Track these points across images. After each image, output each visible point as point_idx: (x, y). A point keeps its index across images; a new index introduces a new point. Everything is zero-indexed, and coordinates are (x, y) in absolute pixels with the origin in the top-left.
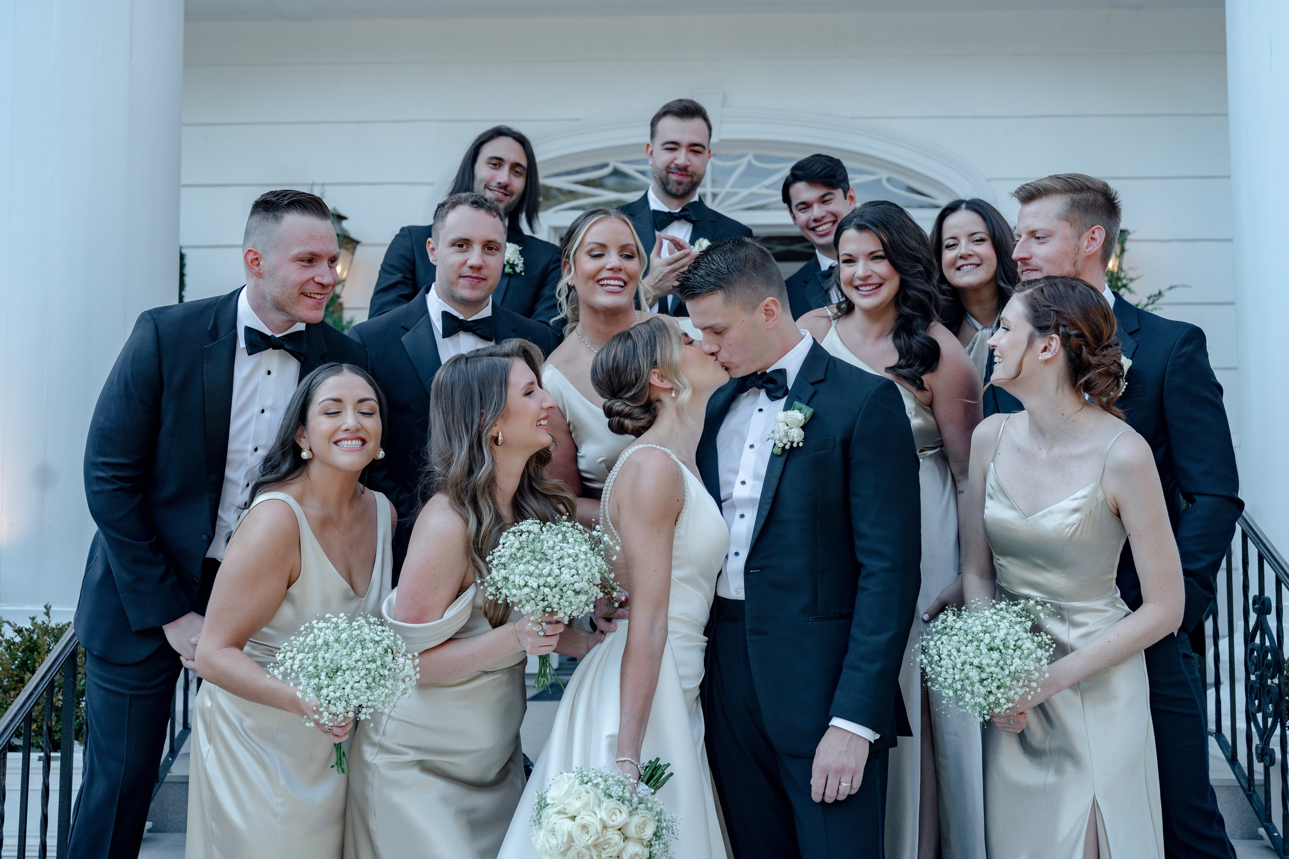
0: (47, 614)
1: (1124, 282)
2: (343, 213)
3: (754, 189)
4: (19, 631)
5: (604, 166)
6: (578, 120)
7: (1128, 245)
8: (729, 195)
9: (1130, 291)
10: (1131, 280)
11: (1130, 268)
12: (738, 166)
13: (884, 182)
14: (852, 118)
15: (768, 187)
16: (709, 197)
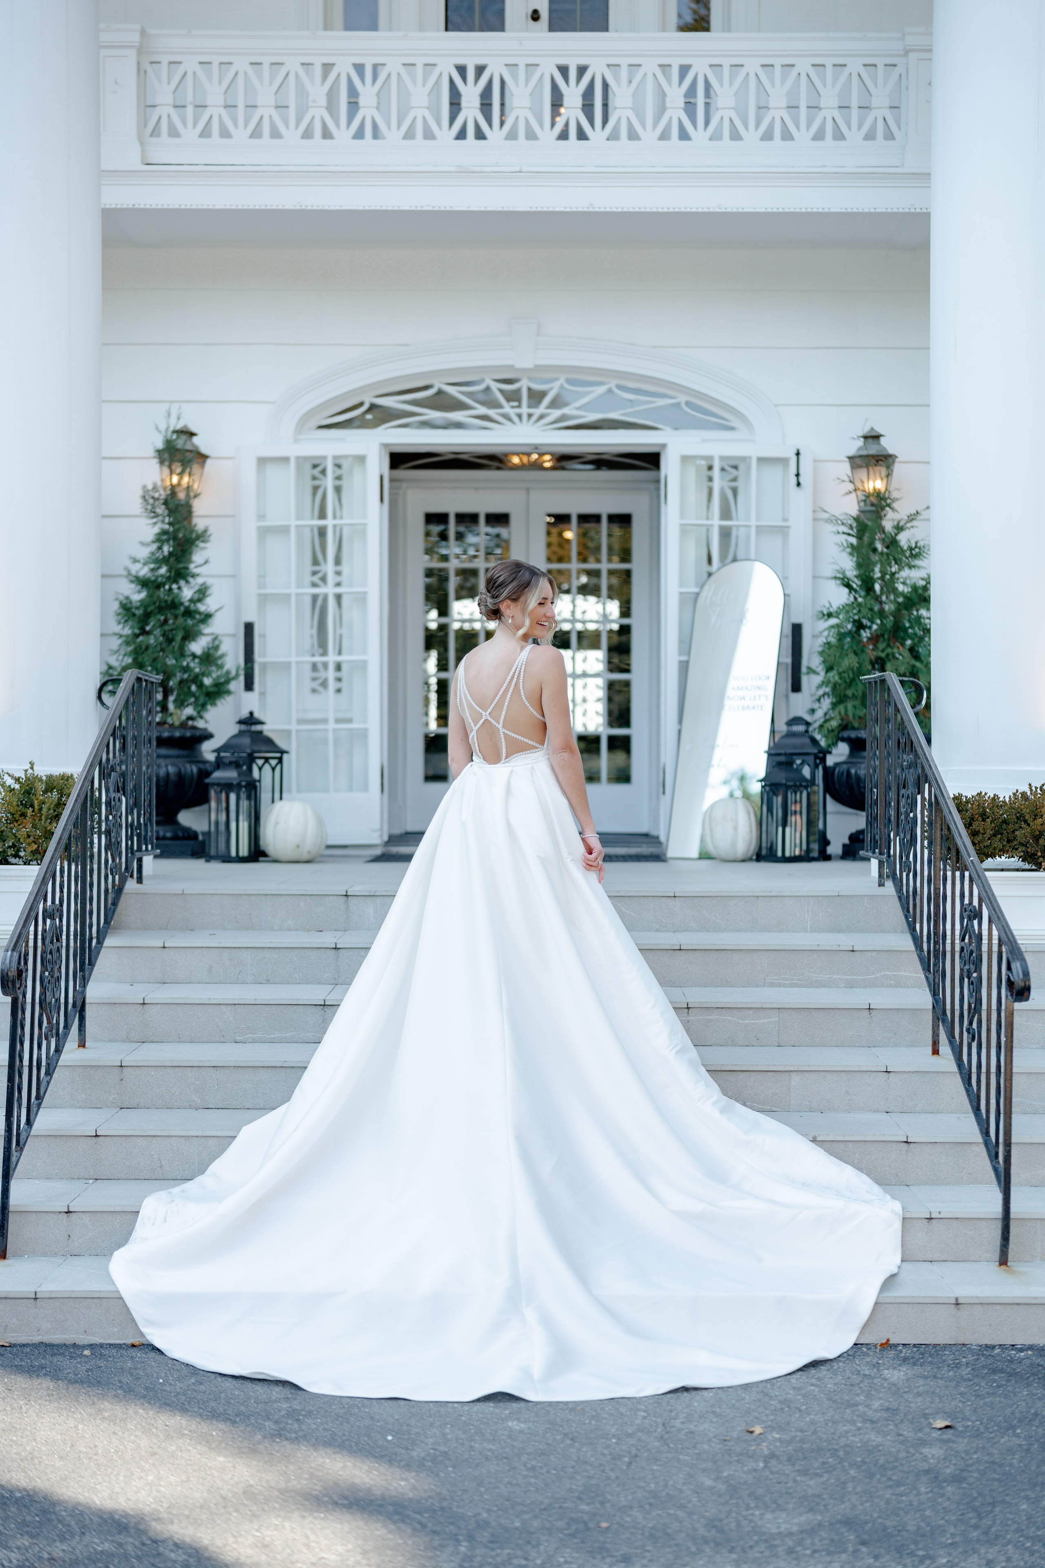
0: (32, 768)
1: (889, 501)
2: (193, 429)
3: (566, 411)
4: (17, 780)
5: (431, 387)
6: (406, 345)
7: (897, 468)
8: (544, 415)
9: (892, 509)
10: (895, 500)
11: (896, 489)
12: (551, 389)
13: (683, 406)
14: (654, 347)
15: (578, 409)
16: (525, 417)
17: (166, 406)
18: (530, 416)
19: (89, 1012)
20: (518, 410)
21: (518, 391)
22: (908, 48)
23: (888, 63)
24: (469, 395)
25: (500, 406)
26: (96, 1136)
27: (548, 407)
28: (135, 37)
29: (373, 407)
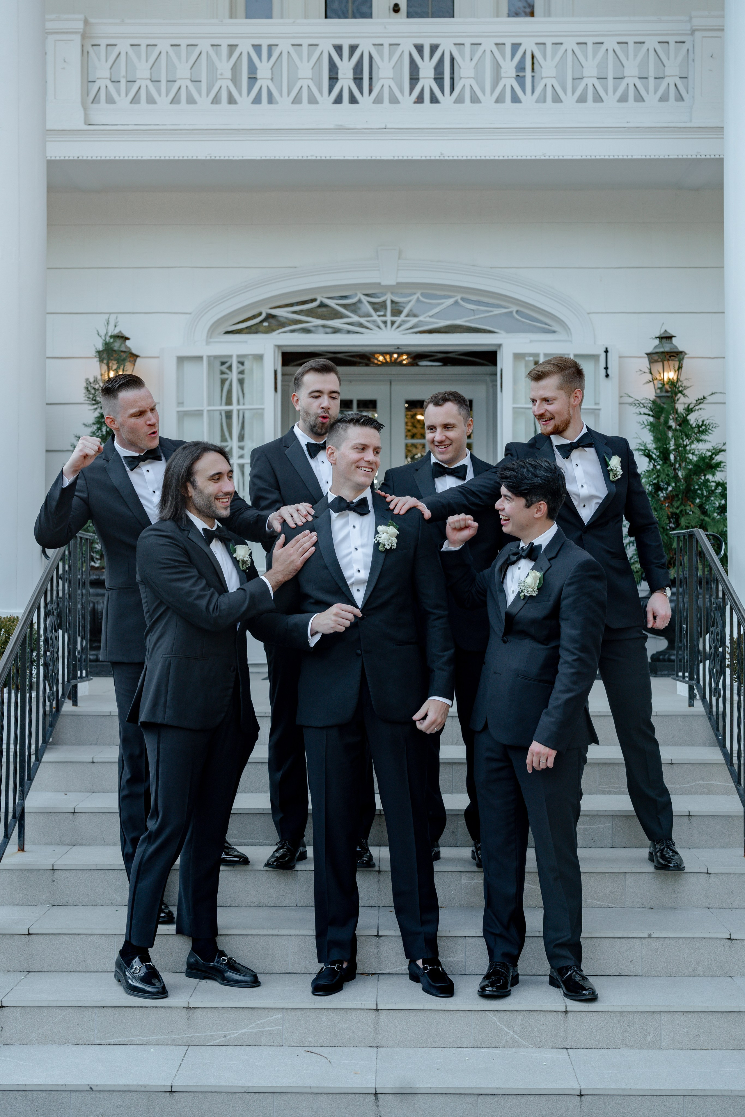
1: (681, 388)
2: (127, 335)
3: (421, 318)
5: (315, 300)
6: (294, 267)
8: (404, 322)
12: (410, 301)
13: (515, 314)
14: (490, 269)
15: (431, 317)
16: (389, 324)
17: (107, 316)
18: (393, 323)
19: (28, 820)
20: (384, 319)
21: (385, 302)
22: (694, 28)
23: (678, 40)
24: (344, 306)
25: (371, 316)
26: (29, 934)
27: (408, 316)
28: (80, 25)
29: (270, 317)
